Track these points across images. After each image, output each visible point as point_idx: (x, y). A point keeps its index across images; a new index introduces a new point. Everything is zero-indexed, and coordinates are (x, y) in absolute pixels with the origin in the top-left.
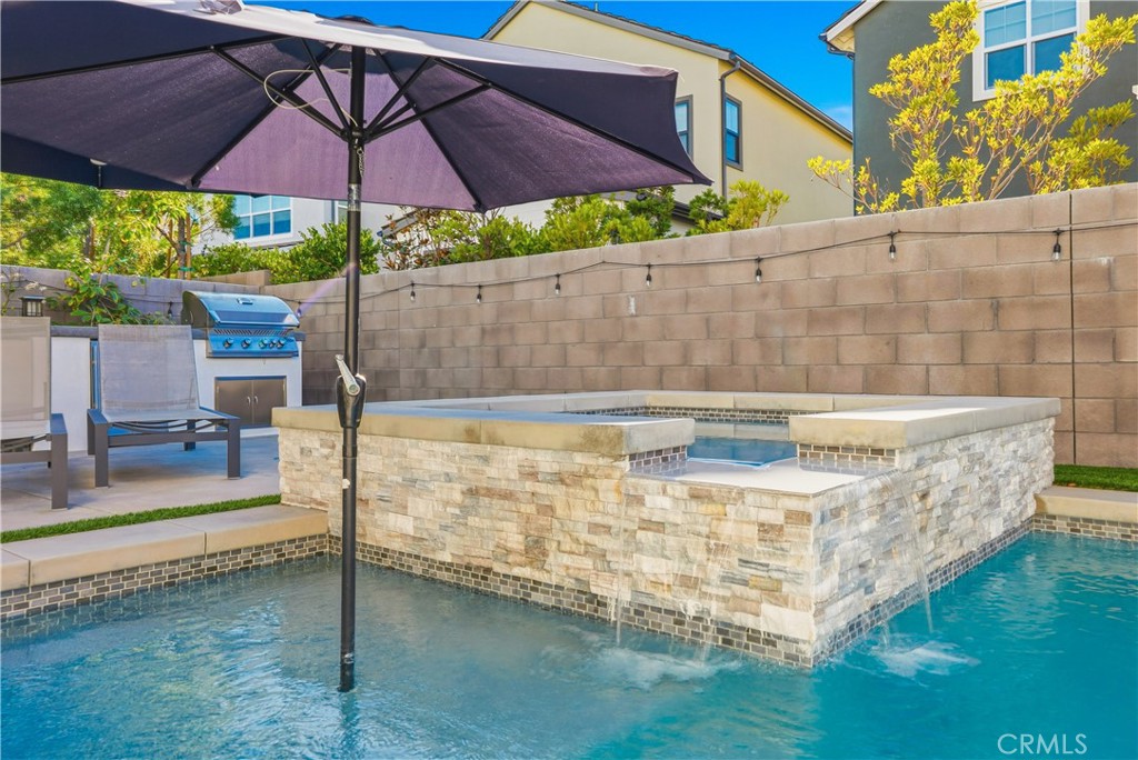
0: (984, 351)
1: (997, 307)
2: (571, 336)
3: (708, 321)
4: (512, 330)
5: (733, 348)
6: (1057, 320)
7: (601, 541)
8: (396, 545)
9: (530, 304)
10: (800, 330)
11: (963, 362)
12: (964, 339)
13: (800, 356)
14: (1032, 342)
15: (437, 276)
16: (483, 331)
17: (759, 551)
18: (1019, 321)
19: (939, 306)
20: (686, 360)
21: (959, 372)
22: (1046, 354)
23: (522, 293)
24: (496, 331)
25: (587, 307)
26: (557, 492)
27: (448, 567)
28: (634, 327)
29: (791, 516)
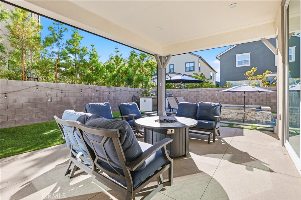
0: (258, 101)
1: (259, 97)
2: (208, 98)
3: (226, 97)
4: (199, 97)
5: (229, 100)
6: (265, 98)
7: (252, 116)
8: (228, 118)
9: (202, 94)
10: (238, 98)
11: (255, 102)
12: (256, 100)
13: (237, 101)
14: (262, 100)
15: (187, 90)
16: (194, 97)
17: (267, 116)
18: (261, 98)
19: (253, 96)
20: (223, 101)
21: (255, 103)
22: (264, 101)
23: (200, 93)
24: (196, 97)
25: (210, 95)
26: (248, 113)
27: (235, 119)
28: (217, 97)
29: (269, 114)
